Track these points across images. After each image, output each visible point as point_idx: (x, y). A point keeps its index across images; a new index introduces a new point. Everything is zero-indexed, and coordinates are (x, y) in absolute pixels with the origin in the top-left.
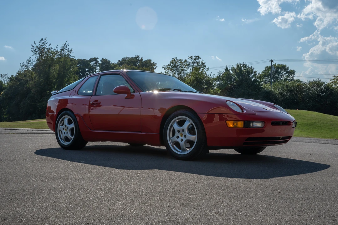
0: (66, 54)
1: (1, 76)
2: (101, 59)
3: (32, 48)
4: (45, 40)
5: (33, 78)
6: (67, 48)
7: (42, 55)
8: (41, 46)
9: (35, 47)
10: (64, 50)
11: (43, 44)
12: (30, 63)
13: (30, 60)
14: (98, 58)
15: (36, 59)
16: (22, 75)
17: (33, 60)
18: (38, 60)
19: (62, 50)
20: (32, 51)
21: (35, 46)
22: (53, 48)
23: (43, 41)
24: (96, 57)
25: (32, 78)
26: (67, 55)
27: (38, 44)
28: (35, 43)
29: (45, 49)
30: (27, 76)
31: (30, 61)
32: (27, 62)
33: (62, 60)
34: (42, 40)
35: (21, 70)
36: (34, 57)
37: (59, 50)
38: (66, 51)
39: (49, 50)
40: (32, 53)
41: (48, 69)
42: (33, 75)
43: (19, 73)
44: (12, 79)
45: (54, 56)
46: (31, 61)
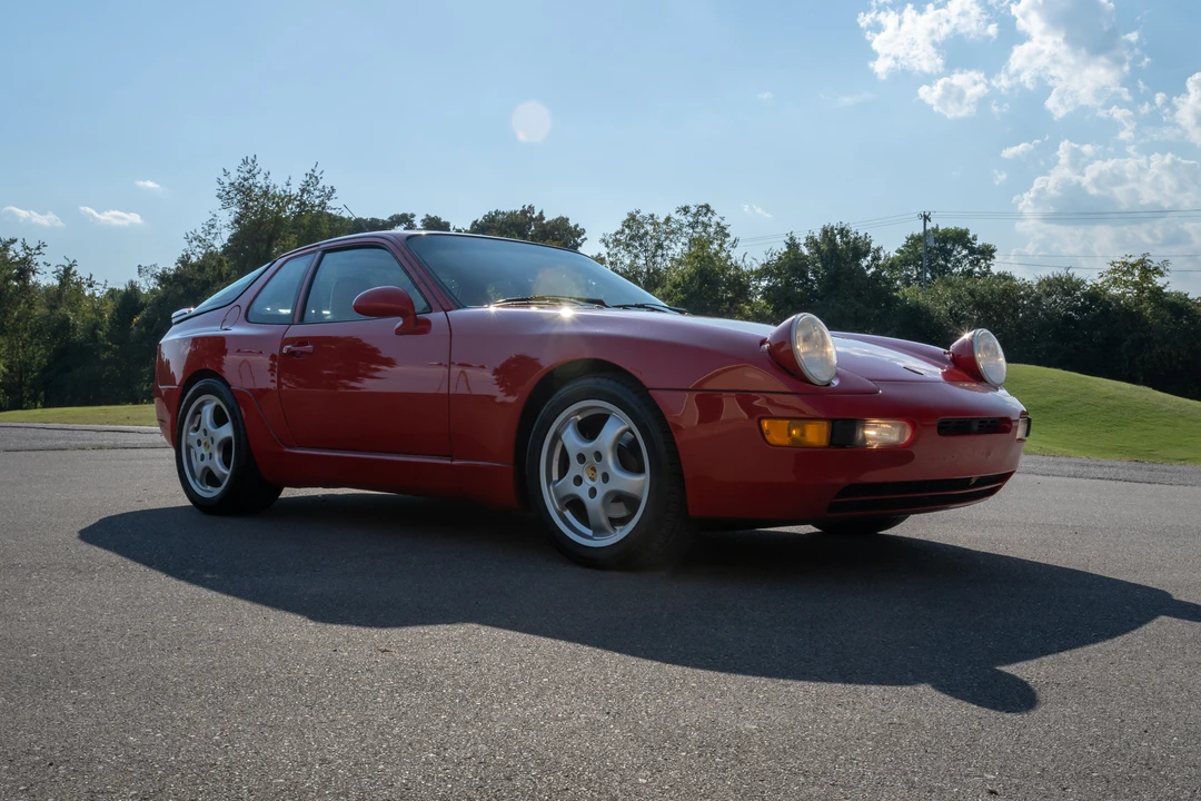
0: (317, 202)
1: (140, 271)
2: (424, 217)
3: (219, 187)
4: (253, 162)
5: (224, 276)
6: (320, 186)
7: (247, 207)
8: (245, 179)
9: (226, 184)
10: (309, 192)
11: (247, 175)
12: (214, 231)
13: (212, 222)
14: (413, 216)
15: (232, 218)
16: (192, 265)
17: (224, 224)
18: (237, 221)
19: (303, 191)
20: (219, 196)
21: (227, 182)
22: (278, 184)
23: (250, 164)
24: (409, 213)
25: (220, 274)
26: (319, 205)
27: (234, 176)
28: (226, 174)
29: (257, 190)
30: (207, 269)
31: (213, 226)
32: (206, 228)
33: (306, 221)
34: (245, 162)
35: (190, 253)
36: (226, 212)
37: (295, 190)
38: (317, 193)
39: (266, 193)
40: (219, 202)
41: (264, 248)
42: (223, 266)
43: (184, 261)
44: (163, 279)
45: (282, 209)
46: (218, 225)
